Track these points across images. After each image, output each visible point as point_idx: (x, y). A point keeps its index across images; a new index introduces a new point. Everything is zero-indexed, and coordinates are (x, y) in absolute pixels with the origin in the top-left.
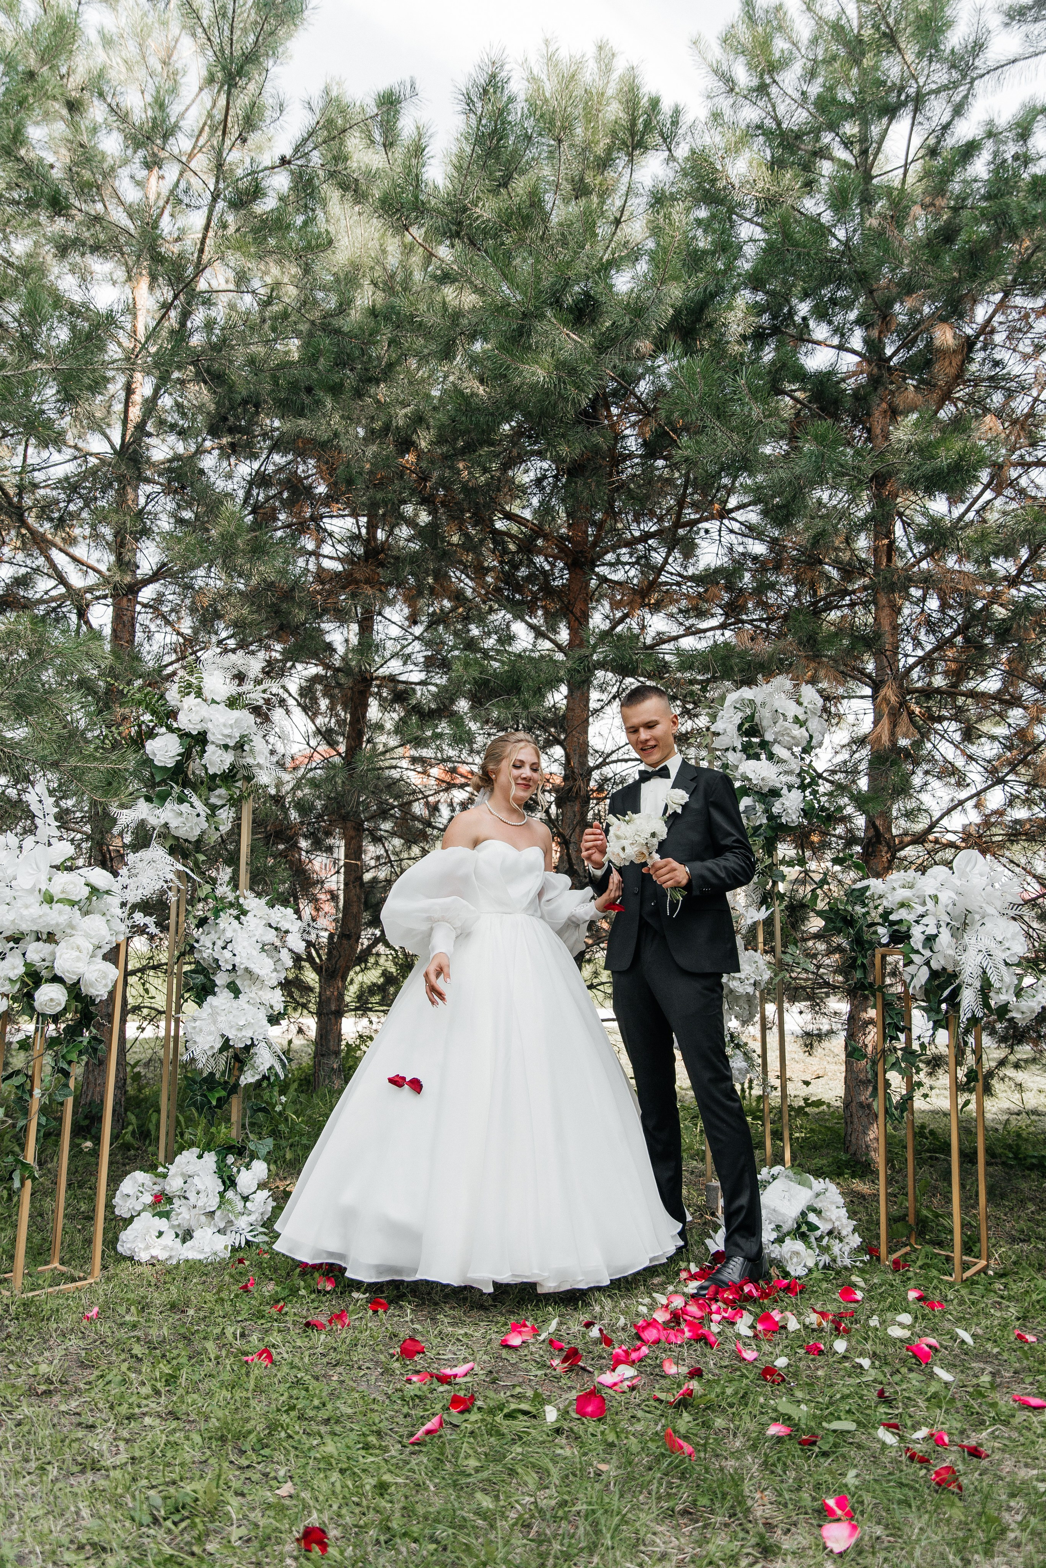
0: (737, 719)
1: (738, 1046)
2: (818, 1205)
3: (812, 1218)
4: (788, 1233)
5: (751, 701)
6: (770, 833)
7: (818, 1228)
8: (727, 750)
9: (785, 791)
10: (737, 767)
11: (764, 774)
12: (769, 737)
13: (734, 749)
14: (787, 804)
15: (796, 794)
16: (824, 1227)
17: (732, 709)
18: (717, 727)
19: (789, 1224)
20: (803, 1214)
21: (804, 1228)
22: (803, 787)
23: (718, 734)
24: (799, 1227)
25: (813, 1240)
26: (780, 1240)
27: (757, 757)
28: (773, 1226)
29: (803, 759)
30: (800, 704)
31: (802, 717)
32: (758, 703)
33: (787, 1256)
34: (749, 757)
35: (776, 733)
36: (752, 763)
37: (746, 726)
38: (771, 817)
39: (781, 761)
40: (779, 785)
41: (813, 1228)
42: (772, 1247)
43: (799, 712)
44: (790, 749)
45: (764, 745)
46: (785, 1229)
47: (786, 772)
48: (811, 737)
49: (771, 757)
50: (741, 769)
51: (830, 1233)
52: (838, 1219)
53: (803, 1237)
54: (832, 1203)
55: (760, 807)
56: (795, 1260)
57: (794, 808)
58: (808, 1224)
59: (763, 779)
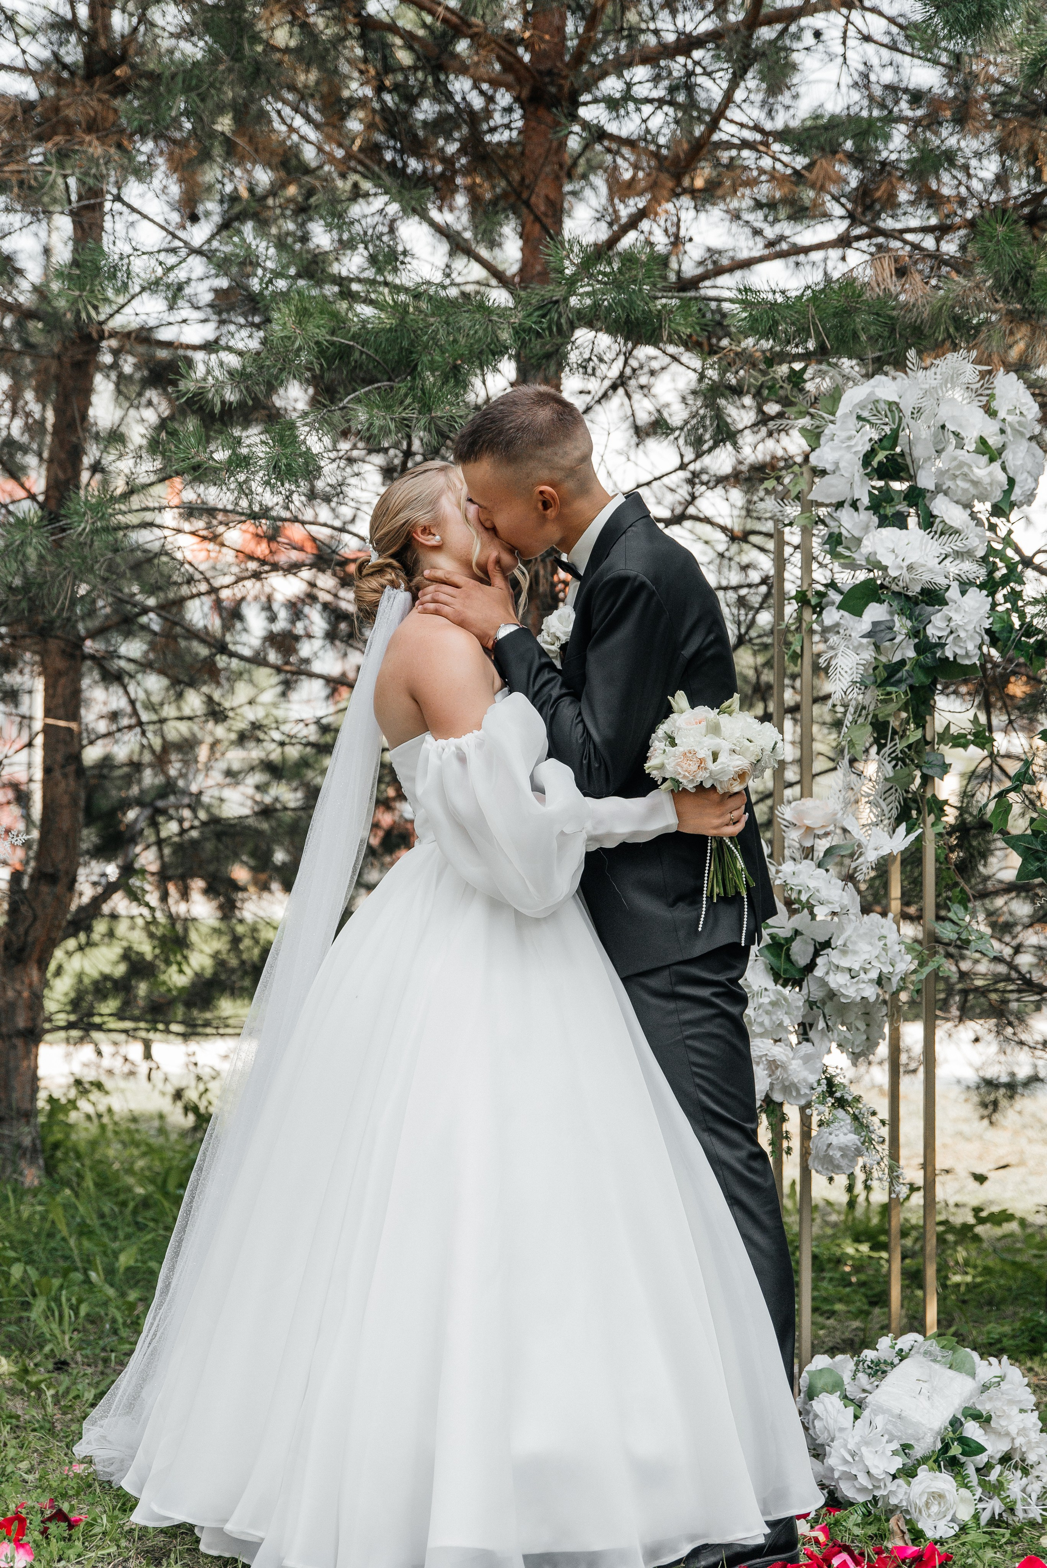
0: (862, 442)
1: (841, 1103)
2: (984, 1407)
3: (972, 1430)
4: (924, 1460)
5: (893, 406)
6: (921, 679)
7: (981, 1449)
8: (840, 505)
9: (953, 593)
10: (859, 541)
11: (913, 557)
12: (925, 481)
13: (854, 505)
14: (957, 619)
15: (977, 600)
16: (994, 1448)
17: (853, 422)
18: (823, 457)
19: (926, 1443)
20: (955, 1423)
21: (956, 1450)
22: (990, 586)
23: (823, 473)
24: (946, 1447)
25: (971, 1471)
26: (908, 1473)
27: (900, 522)
28: (896, 1445)
29: (993, 528)
30: (991, 413)
31: (994, 441)
32: (907, 412)
33: (921, 1503)
34: (884, 522)
35: (941, 473)
36: (890, 533)
37: (881, 456)
38: (924, 646)
39: (948, 531)
40: (943, 582)
41: (972, 1448)
42: (892, 1486)
43: (990, 430)
44: (968, 506)
45: (915, 496)
46: (919, 1451)
47: (959, 555)
48: (1011, 482)
49: (928, 521)
50: (867, 546)
51: (1005, 1459)
52: (1023, 1432)
53: (954, 1465)
54: (1011, 1402)
55: (901, 625)
56: (935, 1509)
57: (970, 627)
58: (963, 1441)
59: (910, 568)
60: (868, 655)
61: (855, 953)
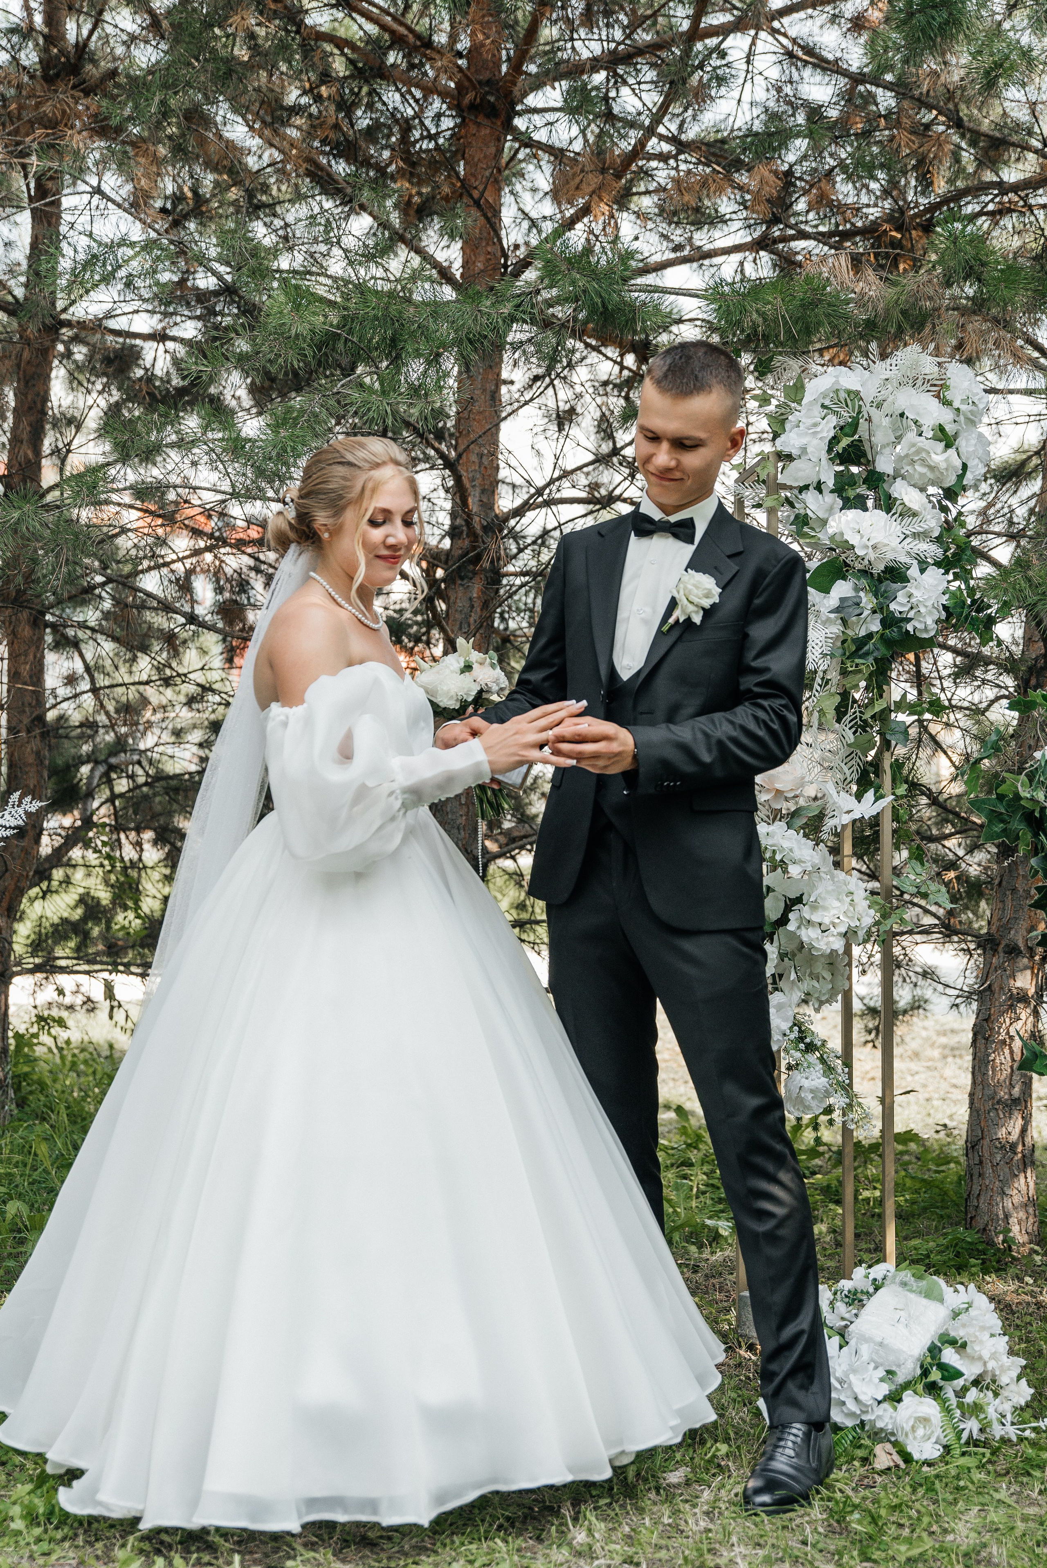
0: (828, 428)
1: (810, 1048)
2: (958, 1333)
3: (949, 1356)
4: (906, 1386)
5: (854, 395)
6: (883, 651)
7: (959, 1374)
8: (805, 488)
9: (913, 572)
10: (824, 522)
11: (878, 537)
12: (884, 465)
13: (819, 487)
14: (918, 595)
15: (934, 575)
16: (970, 1371)
17: (818, 411)
18: (790, 441)
19: (908, 1370)
20: (934, 1351)
21: (935, 1375)
22: (945, 564)
23: (789, 458)
24: (925, 1373)
25: (951, 1394)
26: (895, 1398)
27: (859, 503)
28: (881, 1373)
29: (945, 509)
30: (947, 403)
31: (950, 429)
32: (868, 399)
33: (907, 1427)
34: (848, 504)
35: (900, 459)
36: (852, 514)
37: (845, 442)
38: (890, 621)
39: (908, 513)
40: (903, 559)
41: (951, 1374)
42: (879, 1411)
43: (945, 416)
44: (923, 490)
45: (874, 480)
46: (901, 1379)
47: (915, 535)
48: (965, 467)
49: (887, 504)
50: (832, 527)
51: (976, 1383)
52: (994, 1356)
53: (933, 1389)
54: (983, 1328)
55: (868, 601)
56: (920, 1432)
57: (929, 604)
58: (942, 1367)
59: (874, 547)
60: (836, 629)
61: (825, 908)
